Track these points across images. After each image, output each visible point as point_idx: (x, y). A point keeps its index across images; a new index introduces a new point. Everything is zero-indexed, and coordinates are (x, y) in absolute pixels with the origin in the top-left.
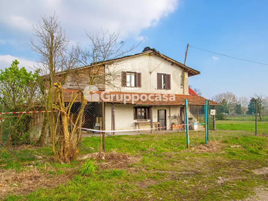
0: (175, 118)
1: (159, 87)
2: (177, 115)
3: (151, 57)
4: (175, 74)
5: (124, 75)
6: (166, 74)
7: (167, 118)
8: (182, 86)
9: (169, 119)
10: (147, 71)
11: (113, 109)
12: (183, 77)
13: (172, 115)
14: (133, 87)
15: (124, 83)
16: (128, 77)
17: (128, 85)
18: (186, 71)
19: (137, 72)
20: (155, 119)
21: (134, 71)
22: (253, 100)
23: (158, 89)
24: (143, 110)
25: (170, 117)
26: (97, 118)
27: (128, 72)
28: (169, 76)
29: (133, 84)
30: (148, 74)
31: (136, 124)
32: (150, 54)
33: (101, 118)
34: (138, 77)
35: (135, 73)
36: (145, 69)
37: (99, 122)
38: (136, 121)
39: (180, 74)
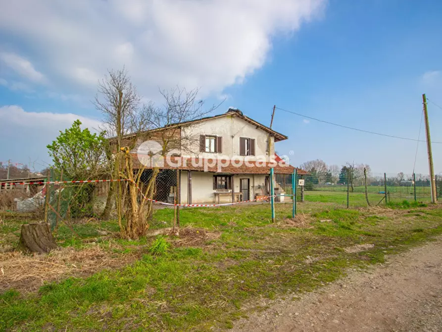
0: (259, 188)
1: (242, 153)
2: (261, 185)
3: (233, 118)
4: (260, 138)
5: (203, 138)
6: (250, 139)
7: (250, 187)
8: (267, 153)
9: (252, 190)
10: (229, 134)
11: (190, 177)
12: (268, 142)
13: (256, 184)
14: (213, 153)
15: (202, 148)
16: (207, 141)
17: (207, 150)
18: (271, 136)
19: (218, 135)
20: (237, 190)
21: (214, 135)
22: (345, 169)
23: (240, 155)
24: (224, 178)
25: (253, 187)
26: (172, 187)
27: (207, 136)
28: (253, 141)
29: (213, 150)
30: (230, 138)
31: (215, 194)
32: (232, 116)
33: (175, 187)
34: (218, 141)
35: (215, 137)
36: (226, 132)
37: (173, 192)
38: (215, 191)
39: (266, 139)
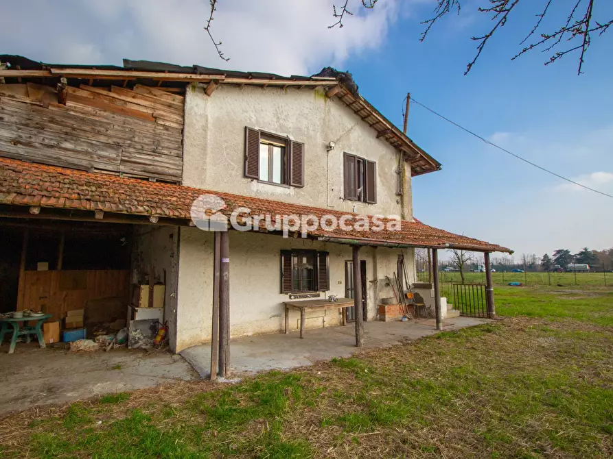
0: (388, 284)
1: (349, 195)
2: (391, 276)
3: (329, 102)
4: (383, 159)
5: (253, 138)
6: (364, 160)
7: (368, 284)
8: (399, 198)
9: (372, 289)
10: (320, 141)
11: (222, 256)
12: (400, 173)
13: (381, 276)
15: (251, 169)
16: (263, 150)
17: (263, 175)
18: (406, 160)
19: (292, 138)
21: (284, 135)
23: (345, 198)
25: (375, 281)
26: (145, 290)
28: (372, 164)
30: (320, 151)
31: (287, 308)
32: (327, 93)
33: (158, 290)
34: (292, 155)
35: (286, 141)
36: (311, 132)
37: (151, 305)
39: (394, 167)
